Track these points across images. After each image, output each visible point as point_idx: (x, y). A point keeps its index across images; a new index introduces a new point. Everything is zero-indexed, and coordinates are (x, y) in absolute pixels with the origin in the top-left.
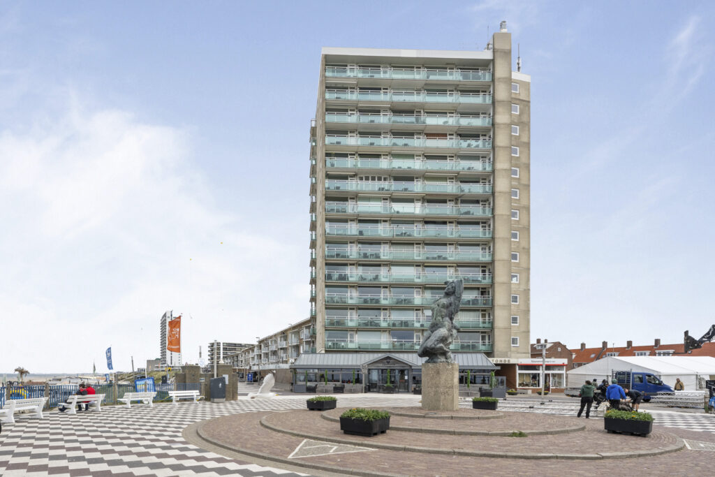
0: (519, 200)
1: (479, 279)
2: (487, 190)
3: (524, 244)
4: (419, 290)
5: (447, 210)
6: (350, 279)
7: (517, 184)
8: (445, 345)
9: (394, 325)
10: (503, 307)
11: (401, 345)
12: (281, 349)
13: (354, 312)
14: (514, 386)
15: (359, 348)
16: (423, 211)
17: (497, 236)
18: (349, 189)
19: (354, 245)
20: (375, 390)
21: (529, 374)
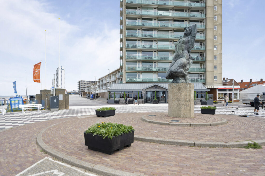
0: (217, 11)
1: (199, 48)
2: (203, 5)
3: (219, 32)
4: (171, 53)
5: (184, 15)
6: (138, 47)
7: (216, 3)
8: (185, 71)
9: (159, 70)
10: (210, 61)
11: (163, 80)
12: (108, 83)
13: (140, 63)
14: (216, 99)
15: (142, 81)
16: (173, 15)
17: (207, 27)
18: (138, 3)
19: (140, 31)
20: (149, 102)
21: (223, 93)
